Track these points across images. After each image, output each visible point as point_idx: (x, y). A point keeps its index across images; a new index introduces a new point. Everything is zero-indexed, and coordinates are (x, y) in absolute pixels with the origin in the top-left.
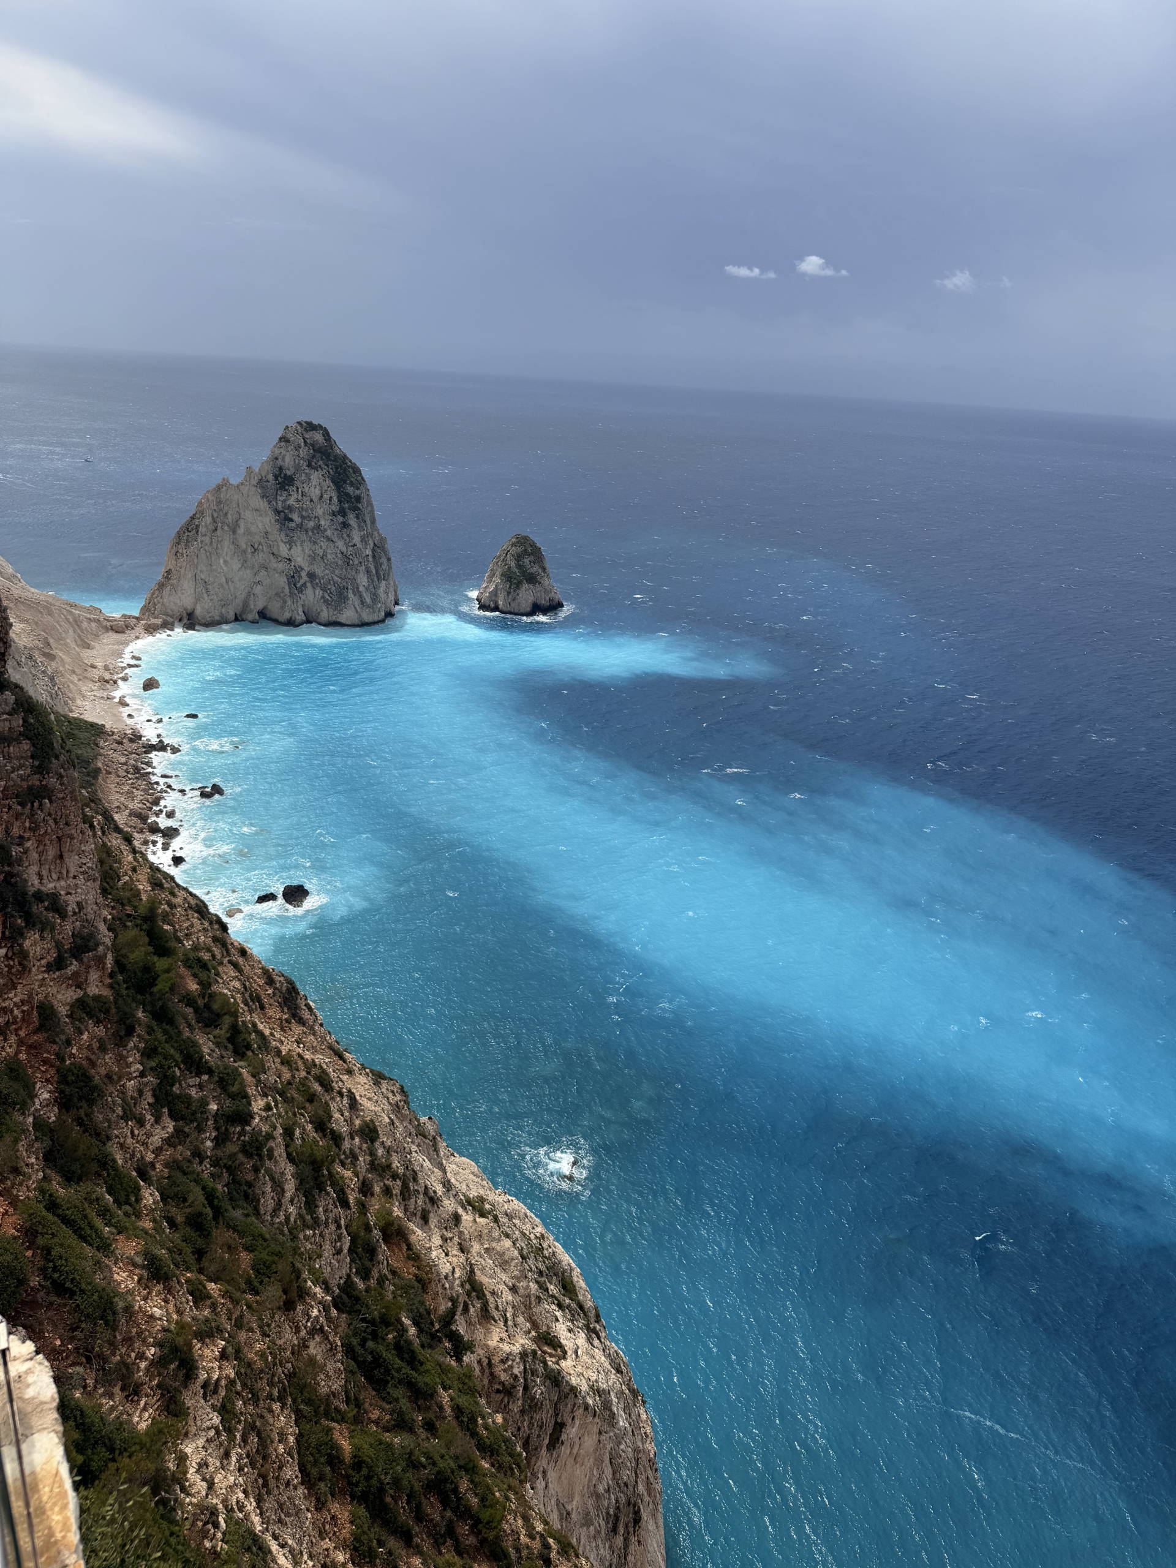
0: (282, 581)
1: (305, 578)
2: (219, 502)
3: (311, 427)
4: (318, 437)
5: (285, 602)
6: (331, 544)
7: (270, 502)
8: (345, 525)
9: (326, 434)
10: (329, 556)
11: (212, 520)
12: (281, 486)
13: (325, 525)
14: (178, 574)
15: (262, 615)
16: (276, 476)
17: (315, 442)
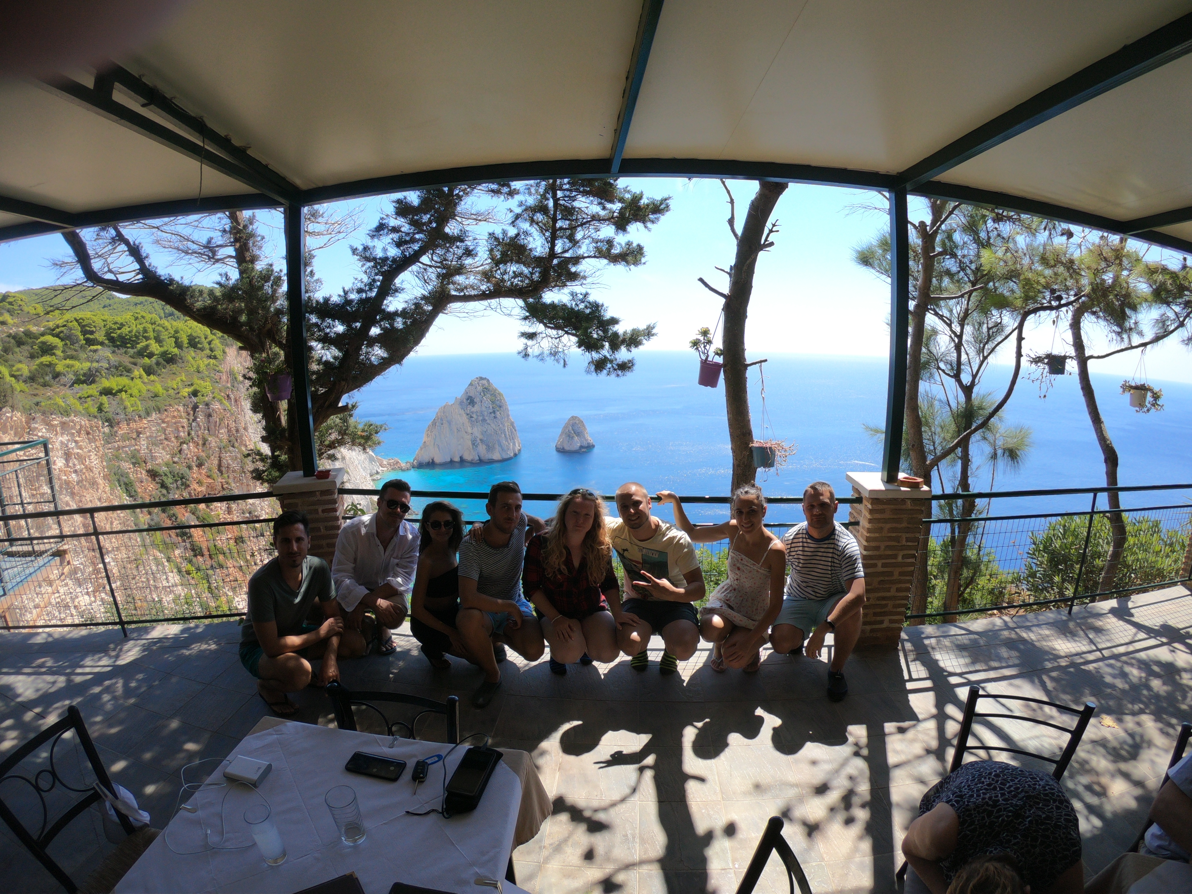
0: (470, 443)
1: (479, 441)
2: (444, 412)
3: (481, 378)
4: (485, 382)
5: (470, 451)
6: (489, 426)
7: (465, 410)
8: (495, 417)
9: (488, 381)
10: (488, 431)
11: (442, 420)
12: (470, 404)
13: (487, 418)
14: (428, 443)
15: (461, 457)
16: (467, 400)
17: (483, 385)
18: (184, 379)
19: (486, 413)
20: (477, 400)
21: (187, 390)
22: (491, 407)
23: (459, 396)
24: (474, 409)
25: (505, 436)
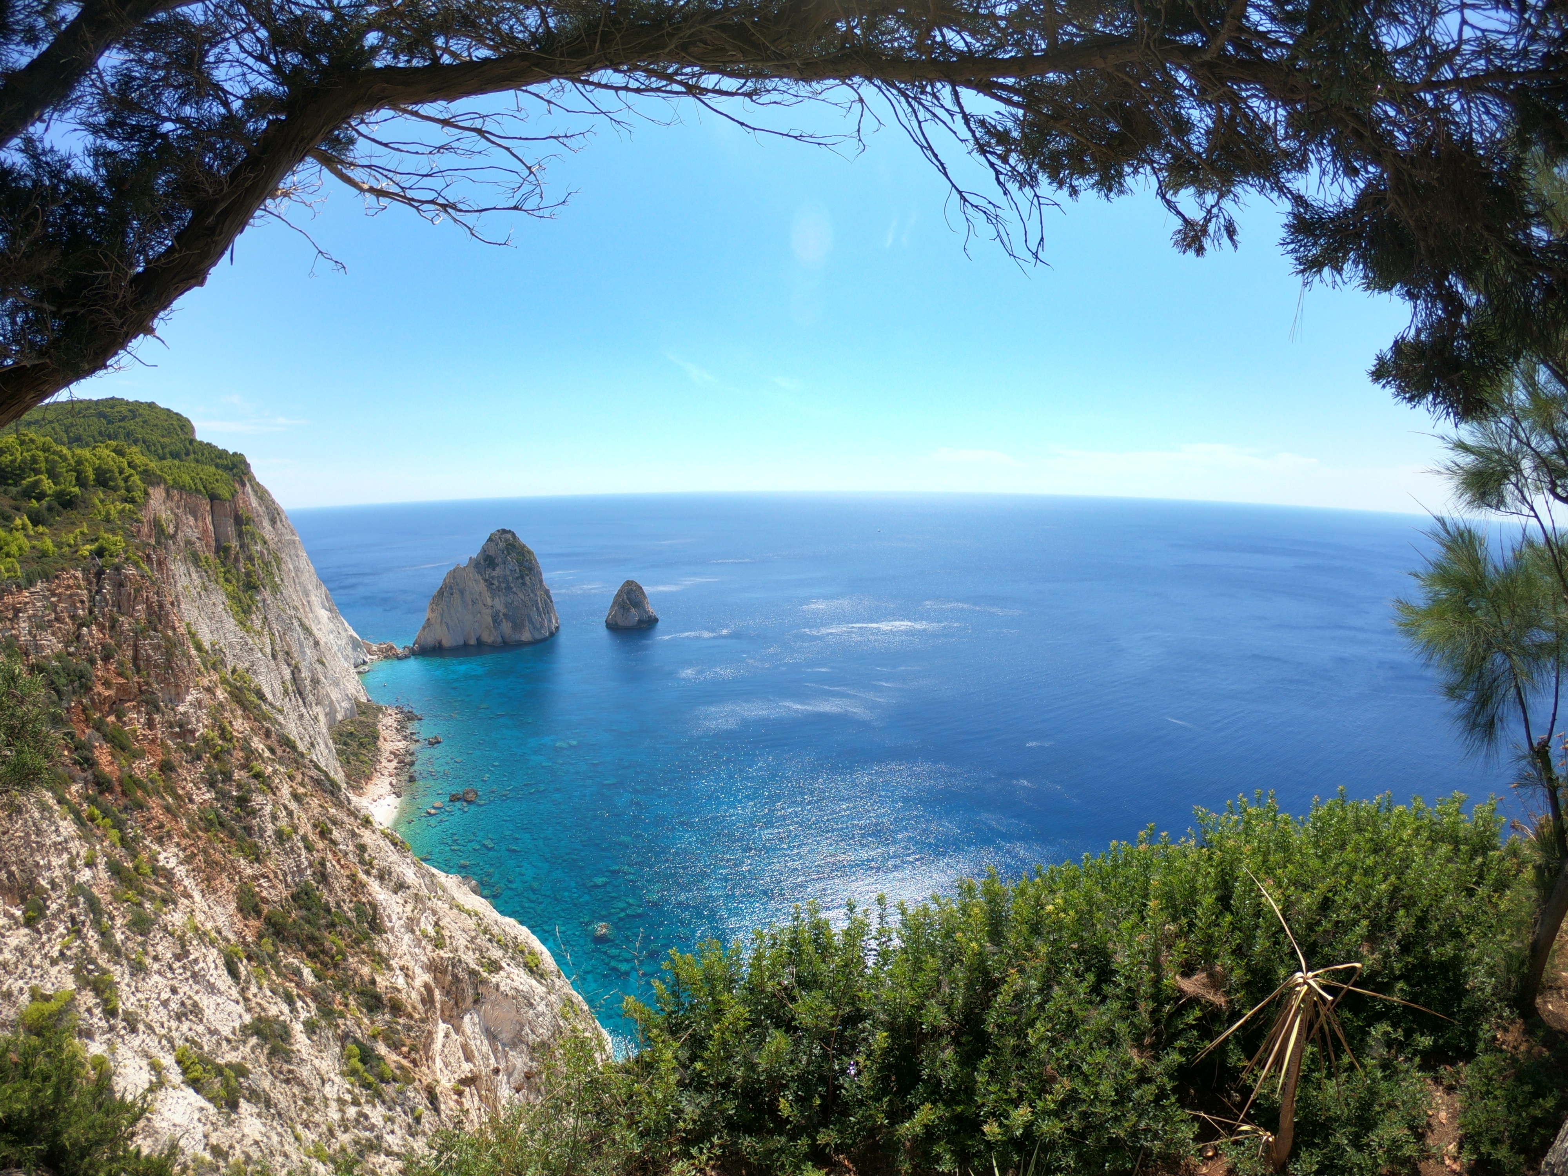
0: (490, 620)
1: (501, 617)
2: (454, 578)
3: (504, 531)
4: (509, 536)
5: (491, 631)
6: (516, 596)
7: (482, 575)
8: (524, 584)
9: (513, 534)
10: (515, 603)
11: (451, 588)
12: (488, 566)
13: (512, 585)
14: (433, 621)
15: (478, 640)
16: (485, 560)
17: (507, 540)
18: (86, 531)
19: (511, 578)
20: (499, 560)
21: (88, 547)
22: (518, 570)
23: (475, 556)
24: (495, 574)
25: (538, 609)
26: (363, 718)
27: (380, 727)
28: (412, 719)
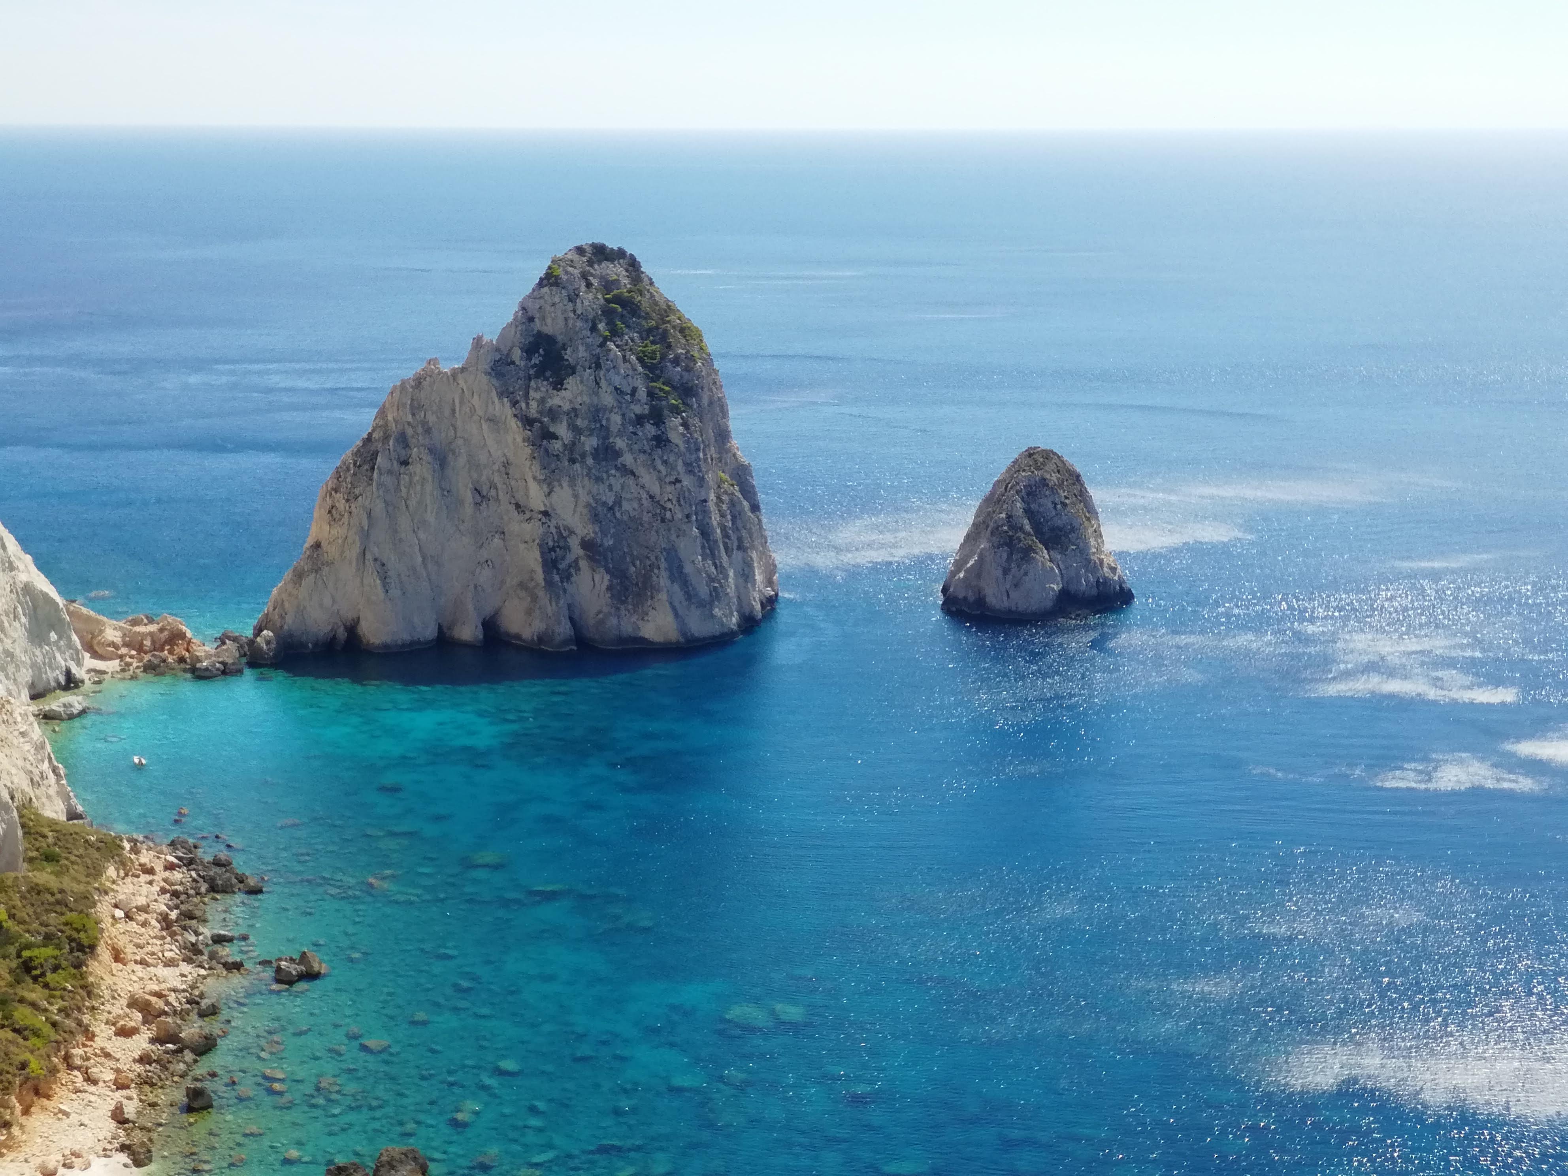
0: (533, 559)
1: (577, 551)
2: (416, 408)
3: (601, 253)
4: (616, 271)
5: (535, 599)
6: (631, 481)
7: (514, 404)
8: (661, 441)
9: (633, 265)
10: (626, 506)
11: (403, 440)
12: (540, 372)
13: (620, 443)
14: (331, 551)
15: (490, 626)
16: (529, 351)
17: (608, 285)
19: (616, 419)
20: (577, 354)
22: (642, 393)
23: (491, 336)
24: (560, 400)
25: (705, 532)
26: (45, 877)
27: (103, 909)
28: (227, 890)
